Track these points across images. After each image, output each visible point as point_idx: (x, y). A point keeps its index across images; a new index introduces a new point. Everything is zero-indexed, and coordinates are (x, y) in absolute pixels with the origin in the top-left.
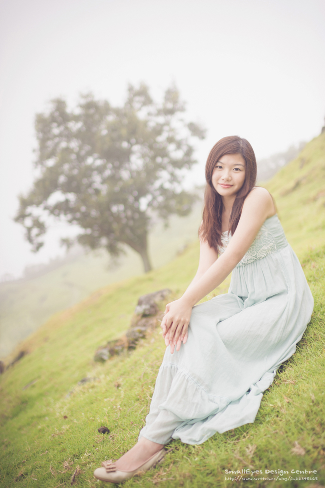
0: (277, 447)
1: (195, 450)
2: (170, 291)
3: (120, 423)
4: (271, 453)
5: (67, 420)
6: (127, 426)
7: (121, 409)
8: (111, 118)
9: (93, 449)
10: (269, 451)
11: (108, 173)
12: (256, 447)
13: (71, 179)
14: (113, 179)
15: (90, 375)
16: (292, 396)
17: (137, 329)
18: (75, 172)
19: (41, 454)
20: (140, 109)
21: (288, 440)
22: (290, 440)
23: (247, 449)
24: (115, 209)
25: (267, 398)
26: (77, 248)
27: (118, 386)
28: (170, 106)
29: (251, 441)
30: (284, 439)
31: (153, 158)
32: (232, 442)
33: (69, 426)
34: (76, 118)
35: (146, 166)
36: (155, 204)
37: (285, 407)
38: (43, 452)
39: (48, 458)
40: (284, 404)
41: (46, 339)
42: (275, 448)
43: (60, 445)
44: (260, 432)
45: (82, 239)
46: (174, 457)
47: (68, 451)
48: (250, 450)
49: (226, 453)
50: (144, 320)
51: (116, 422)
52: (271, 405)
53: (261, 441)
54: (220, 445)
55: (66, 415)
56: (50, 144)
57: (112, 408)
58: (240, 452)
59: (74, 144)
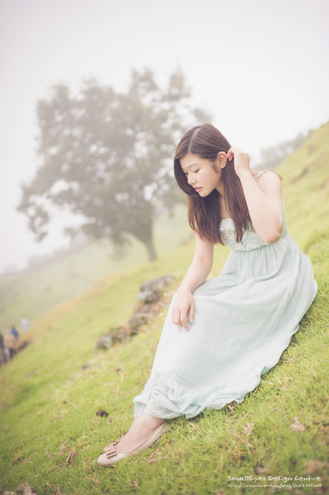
0: (276, 424)
1: (192, 430)
2: (173, 278)
3: (118, 407)
4: (270, 430)
5: (66, 405)
6: (126, 409)
7: (120, 392)
8: (115, 105)
9: (91, 432)
10: (268, 428)
11: (112, 161)
12: (254, 424)
13: (74, 167)
14: (118, 167)
15: (91, 362)
16: (292, 374)
17: (139, 315)
18: (79, 160)
19: (39, 438)
20: (144, 96)
21: (288, 417)
22: (290, 416)
23: (245, 428)
24: (120, 197)
25: (268, 377)
26: (82, 238)
27: (119, 370)
28: (175, 91)
29: (250, 419)
30: (283, 416)
31: (158, 146)
32: (231, 421)
33: (67, 411)
34: (79, 105)
35: (151, 154)
36: (161, 193)
37: (285, 384)
38: (41, 436)
39: (45, 442)
40: (285, 382)
41: (50, 329)
42: (274, 425)
43: (57, 429)
44: (259, 410)
45: (86, 229)
46: (171, 436)
47: (65, 434)
48: (248, 428)
49: (224, 431)
50: (146, 307)
51: (115, 405)
52: (271, 384)
53: (259, 419)
54: (218, 424)
55: (66, 400)
56: (53, 131)
57: (111, 392)
58: (238, 431)
59: (77, 132)
